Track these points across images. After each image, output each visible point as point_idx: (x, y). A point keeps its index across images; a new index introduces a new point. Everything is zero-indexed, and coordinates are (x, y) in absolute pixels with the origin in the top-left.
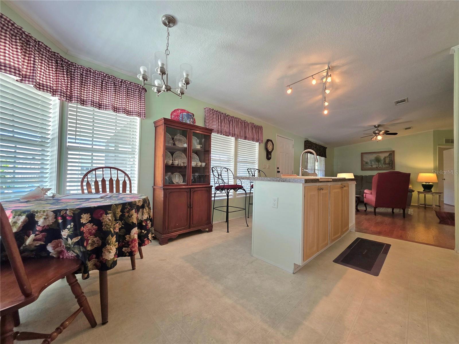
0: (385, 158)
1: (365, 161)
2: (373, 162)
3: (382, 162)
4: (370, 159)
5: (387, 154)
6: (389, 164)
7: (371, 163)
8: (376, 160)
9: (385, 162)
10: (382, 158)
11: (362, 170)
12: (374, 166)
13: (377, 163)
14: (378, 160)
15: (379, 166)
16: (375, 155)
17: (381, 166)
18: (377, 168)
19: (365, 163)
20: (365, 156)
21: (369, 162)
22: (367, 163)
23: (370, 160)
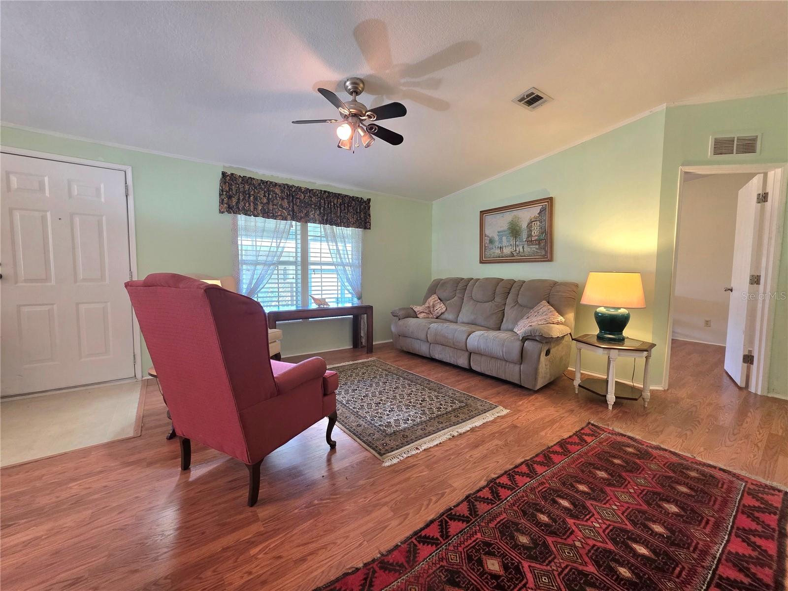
0: (529, 226)
1: (488, 237)
2: (504, 238)
3: (524, 236)
4: (500, 230)
5: (535, 211)
6: (539, 244)
7: (501, 241)
8: (512, 232)
9: (530, 235)
10: (524, 225)
11: (481, 262)
12: (507, 251)
13: (512, 242)
14: (514, 231)
15: (516, 250)
16: (508, 216)
17: (521, 250)
18: (513, 256)
19: (488, 242)
20: (489, 219)
21: (496, 238)
22: (491, 241)
23: (499, 232)
